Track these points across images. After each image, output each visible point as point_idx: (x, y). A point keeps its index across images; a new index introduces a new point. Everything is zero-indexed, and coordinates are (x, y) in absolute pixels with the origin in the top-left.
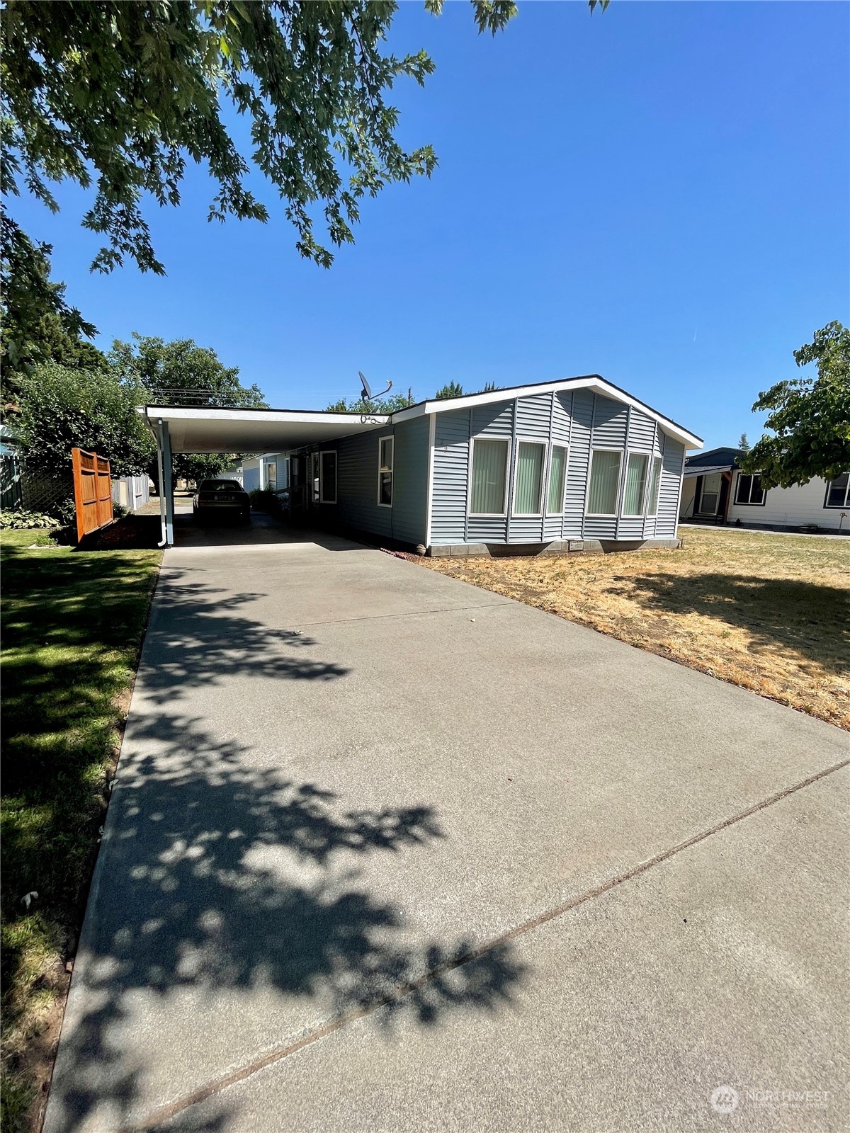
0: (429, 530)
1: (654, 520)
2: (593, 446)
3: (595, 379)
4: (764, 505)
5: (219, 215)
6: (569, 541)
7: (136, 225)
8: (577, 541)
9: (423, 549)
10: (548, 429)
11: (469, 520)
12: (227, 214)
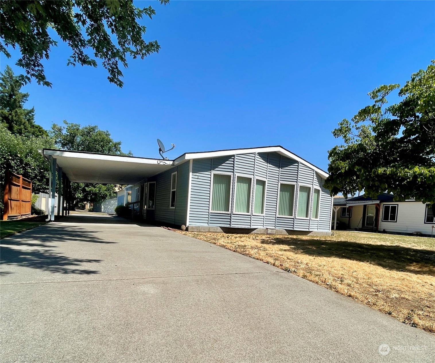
0: (188, 218)
1: (317, 221)
2: (280, 181)
3: (279, 148)
4: (396, 222)
5: (73, 63)
6: (267, 229)
7: (38, 66)
8: (272, 229)
9: (184, 227)
10: (253, 171)
11: (210, 214)
12: (77, 63)
